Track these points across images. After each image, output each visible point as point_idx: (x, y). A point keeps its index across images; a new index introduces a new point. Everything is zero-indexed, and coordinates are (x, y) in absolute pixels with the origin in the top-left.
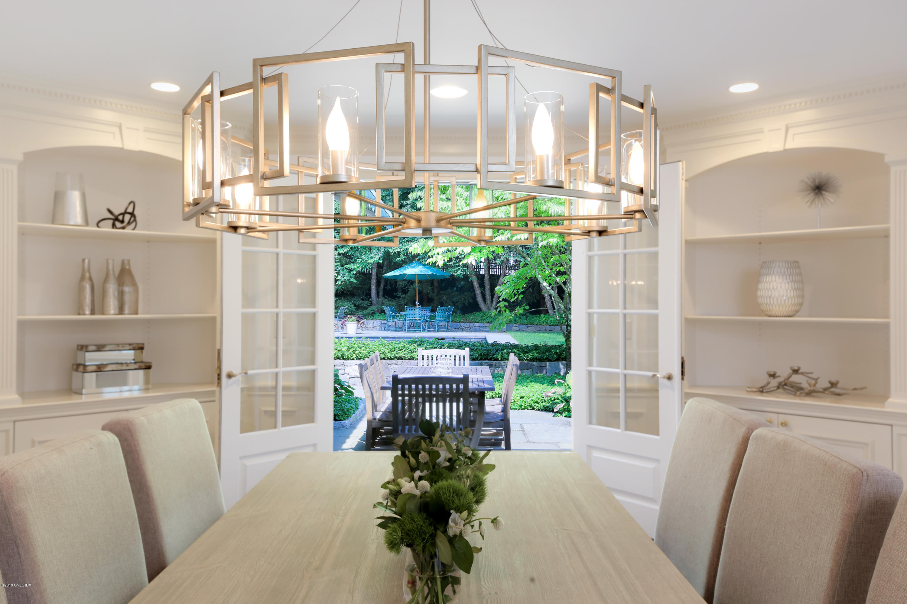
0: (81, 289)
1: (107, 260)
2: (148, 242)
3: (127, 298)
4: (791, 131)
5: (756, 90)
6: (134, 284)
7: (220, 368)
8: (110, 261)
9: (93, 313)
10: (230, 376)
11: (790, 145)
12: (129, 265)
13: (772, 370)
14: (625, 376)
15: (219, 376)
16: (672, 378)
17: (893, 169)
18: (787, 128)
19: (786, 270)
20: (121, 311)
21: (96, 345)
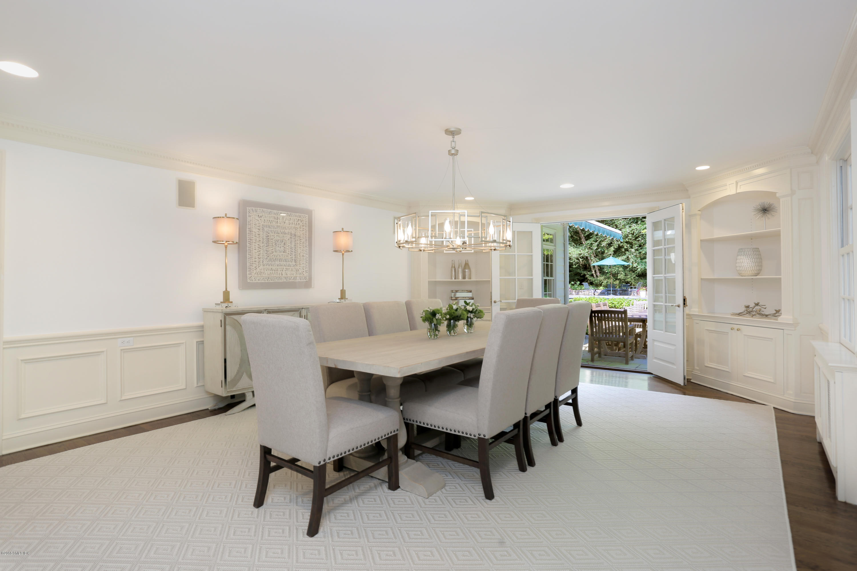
0: (452, 270)
1: (459, 260)
2: (476, 253)
3: (467, 274)
4: (739, 184)
5: (708, 169)
6: (469, 269)
7: (491, 299)
8: (460, 261)
9: (455, 279)
10: (495, 302)
11: (739, 191)
12: (468, 262)
13: (747, 304)
14: (666, 306)
15: (491, 302)
16: (680, 306)
17: (781, 200)
18: (737, 183)
19: (753, 252)
20: (464, 278)
21: (455, 290)
